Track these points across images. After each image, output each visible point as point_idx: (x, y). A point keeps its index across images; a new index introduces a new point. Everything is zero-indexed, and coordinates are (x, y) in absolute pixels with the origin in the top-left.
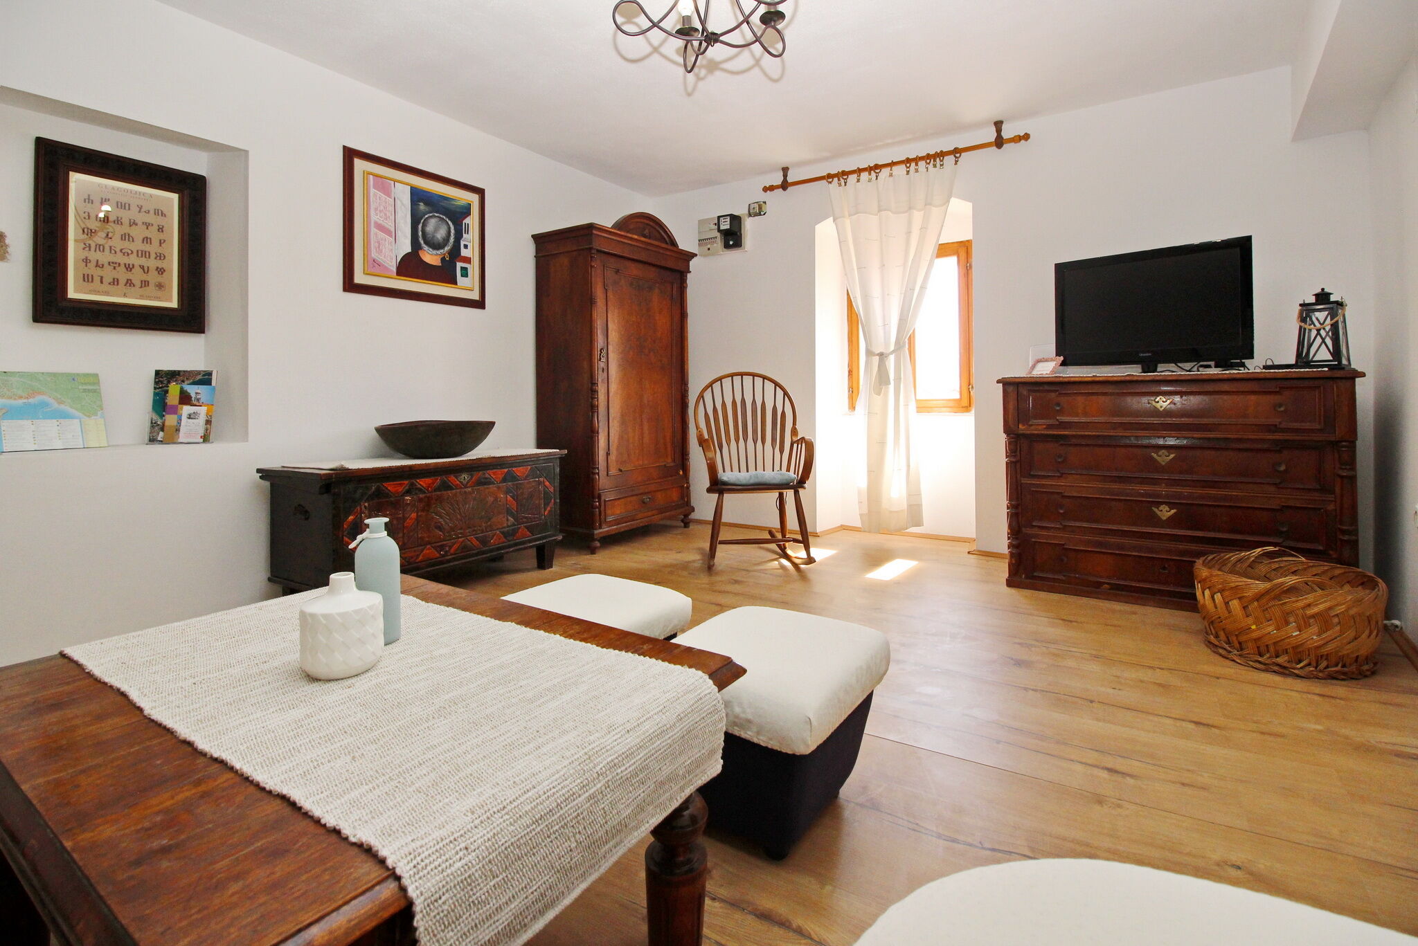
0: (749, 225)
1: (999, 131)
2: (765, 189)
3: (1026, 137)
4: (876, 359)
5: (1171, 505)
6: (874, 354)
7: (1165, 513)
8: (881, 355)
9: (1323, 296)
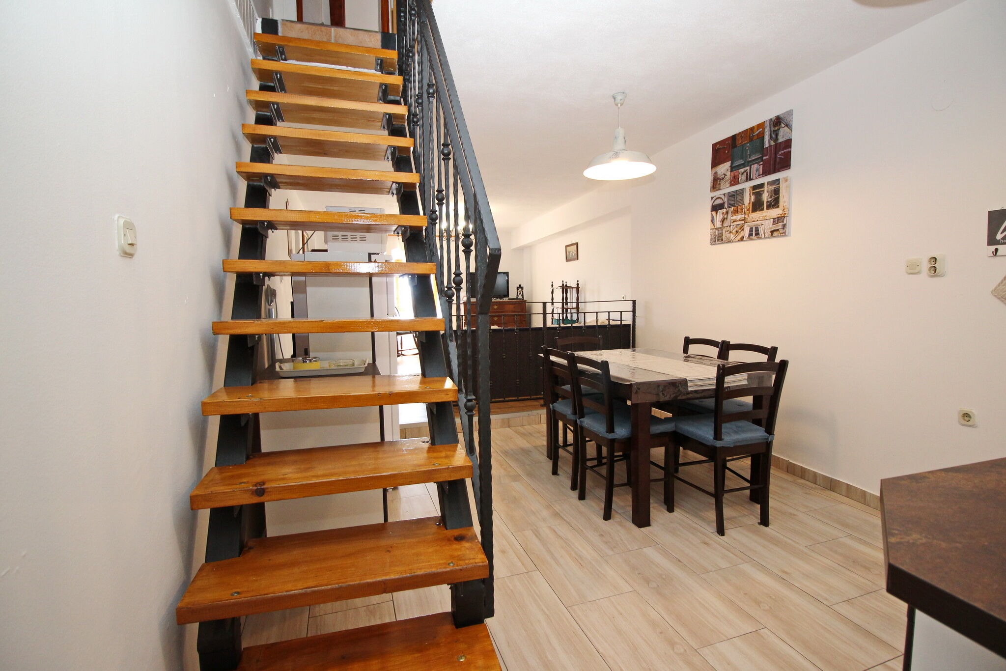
9: (520, 285)
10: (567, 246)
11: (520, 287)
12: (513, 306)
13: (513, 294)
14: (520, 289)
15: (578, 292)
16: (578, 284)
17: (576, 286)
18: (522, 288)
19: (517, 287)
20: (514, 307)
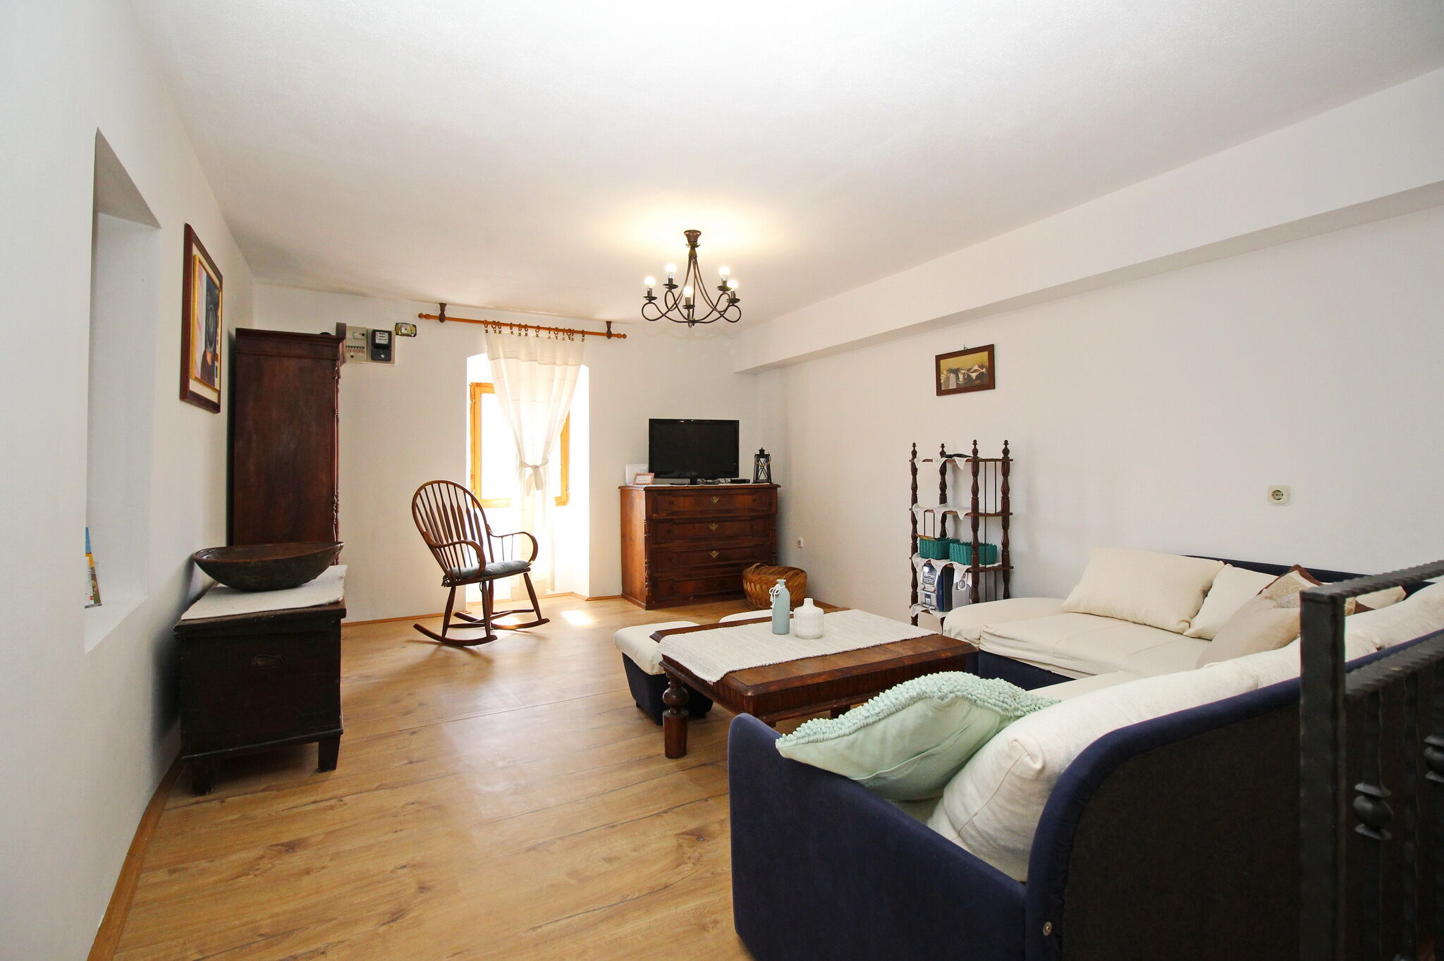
0: (398, 342)
1: (609, 327)
2: (421, 316)
3: (624, 336)
4: (529, 471)
5: (717, 550)
6: (527, 465)
7: (715, 554)
8: (536, 468)
9: (762, 451)
10: (939, 358)
11: (762, 454)
12: (751, 497)
13: (746, 470)
14: (762, 460)
15: (1006, 472)
16: (1006, 452)
17: (1001, 456)
18: (767, 457)
19: (756, 455)
20: (754, 500)
